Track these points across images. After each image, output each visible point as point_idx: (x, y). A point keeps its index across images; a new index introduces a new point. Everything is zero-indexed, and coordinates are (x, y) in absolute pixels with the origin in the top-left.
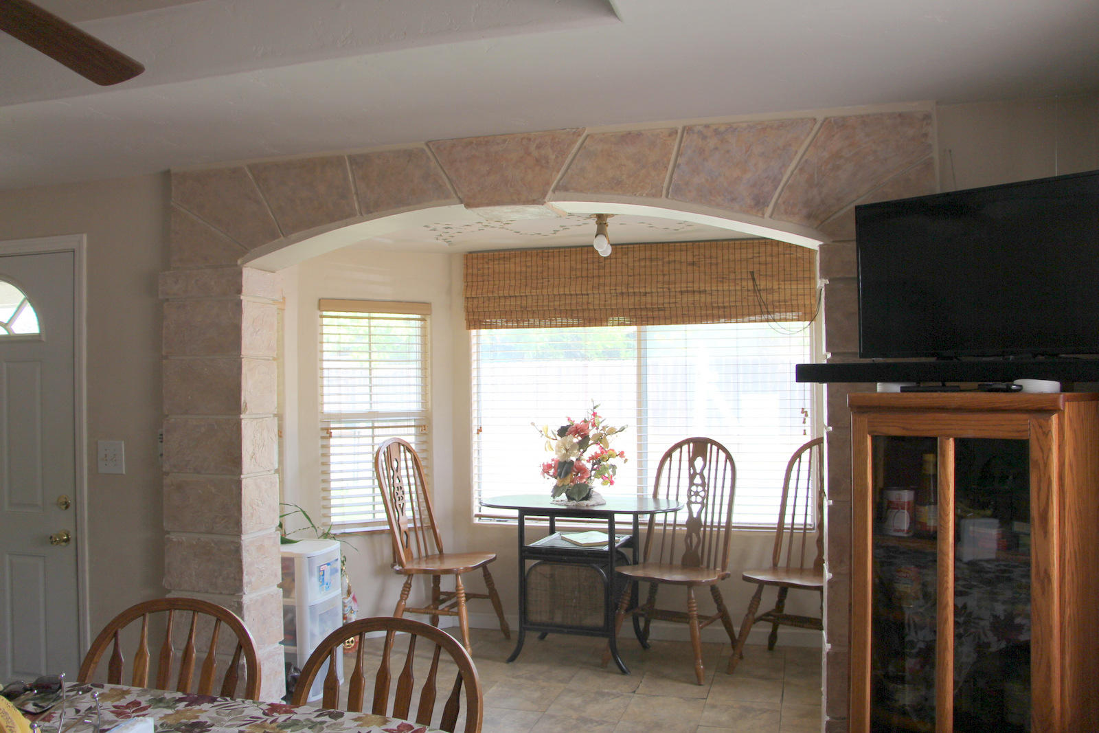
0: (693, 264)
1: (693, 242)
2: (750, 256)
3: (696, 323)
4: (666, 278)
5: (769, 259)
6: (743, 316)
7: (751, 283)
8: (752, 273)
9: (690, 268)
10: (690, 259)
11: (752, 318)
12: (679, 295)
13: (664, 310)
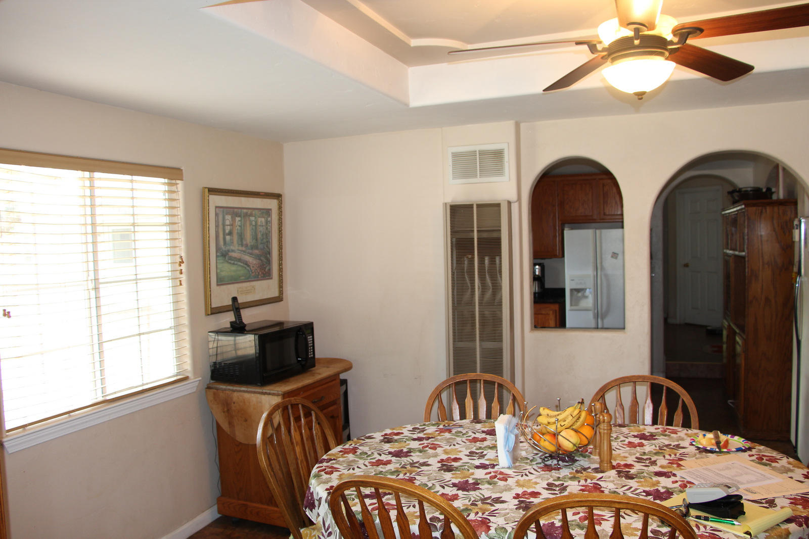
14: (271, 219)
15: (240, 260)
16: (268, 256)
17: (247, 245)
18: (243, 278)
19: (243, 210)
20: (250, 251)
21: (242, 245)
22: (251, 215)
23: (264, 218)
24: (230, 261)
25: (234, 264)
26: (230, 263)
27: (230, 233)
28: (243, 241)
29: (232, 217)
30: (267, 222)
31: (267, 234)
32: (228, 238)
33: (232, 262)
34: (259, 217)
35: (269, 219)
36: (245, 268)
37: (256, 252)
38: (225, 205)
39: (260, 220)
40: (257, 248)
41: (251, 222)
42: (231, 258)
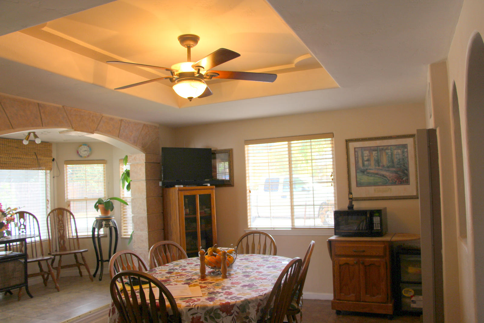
0: (17, 148)
1: (17, 140)
2: (35, 147)
3: (16, 169)
4: (8, 152)
5: (40, 148)
6: (31, 167)
7: (35, 157)
8: (35, 153)
9: (16, 149)
10: (16, 146)
11: (34, 168)
12: (12, 158)
13: (6, 164)
14: (407, 150)
15: (377, 174)
16: (405, 171)
17: (383, 166)
18: (381, 183)
19: (379, 148)
20: (387, 169)
21: (379, 166)
22: (387, 149)
23: (400, 150)
24: (368, 174)
25: (371, 176)
26: (369, 176)
27: (368, 160)
28: (380, 164)
29: (369, 152)
30: (403, 152)
31: (403, 159)
32: (366, 163)
33: (370, 175)
34: (395, 150)
35: (406, 150)
36: (383, 178)
37: (394, 169)
38: (362, 146)
39: (395, 152)
40: (393, 167)
41: (387, 154)
42: (368, 173)
